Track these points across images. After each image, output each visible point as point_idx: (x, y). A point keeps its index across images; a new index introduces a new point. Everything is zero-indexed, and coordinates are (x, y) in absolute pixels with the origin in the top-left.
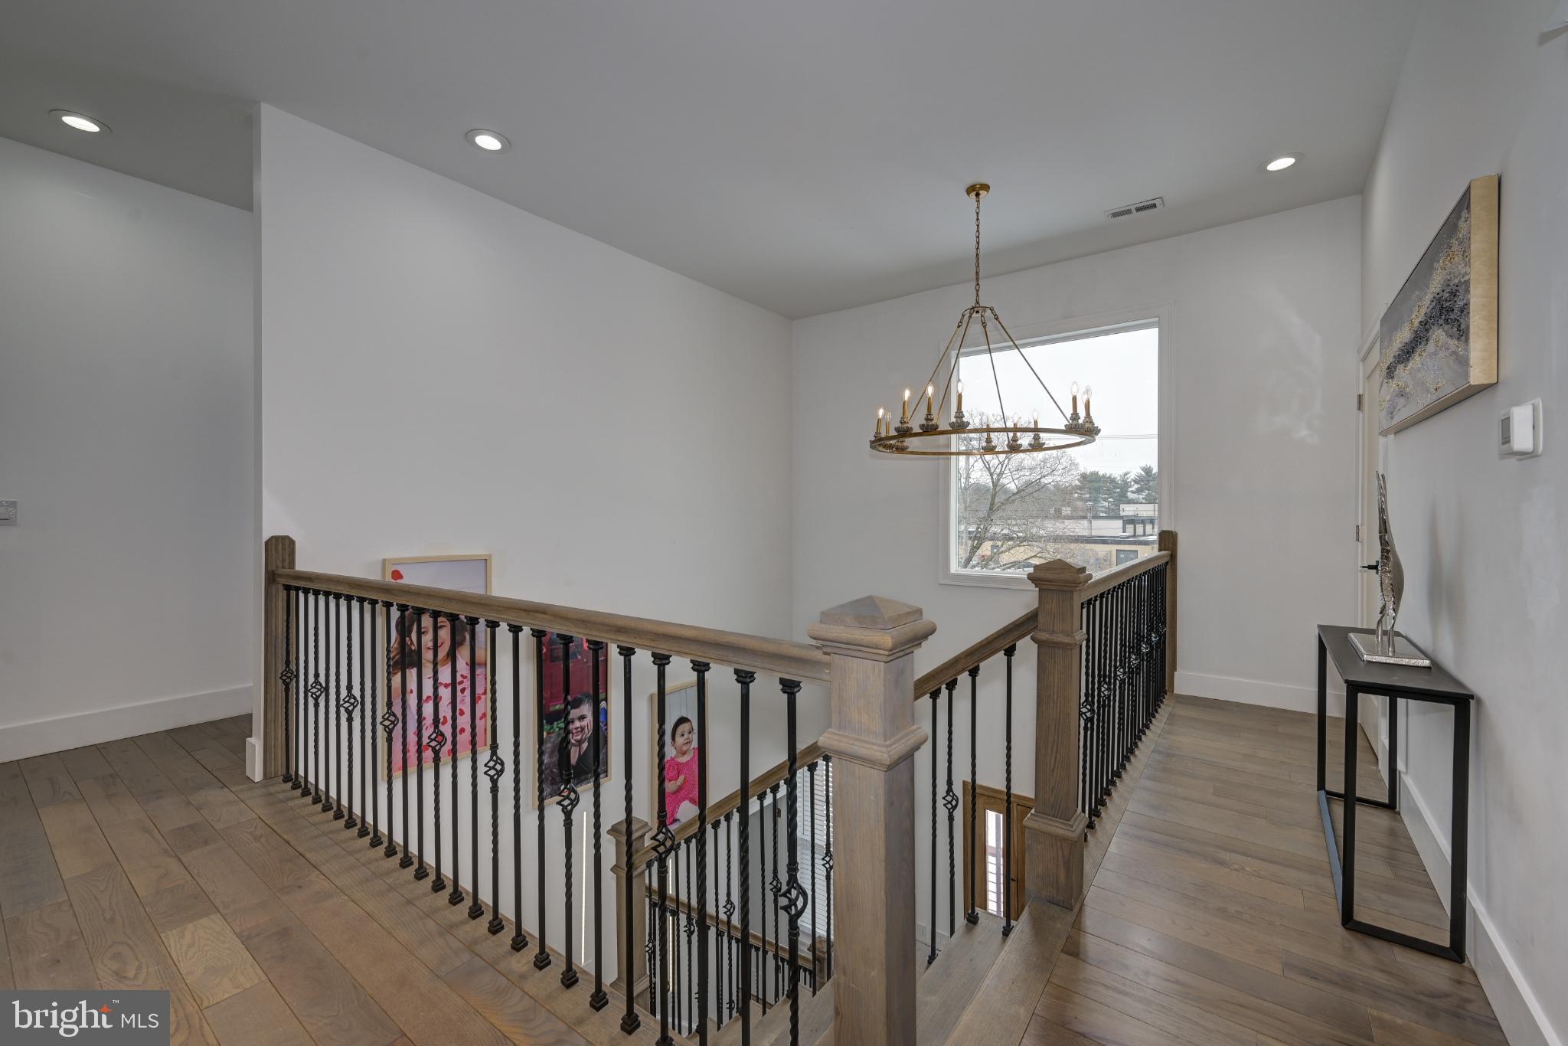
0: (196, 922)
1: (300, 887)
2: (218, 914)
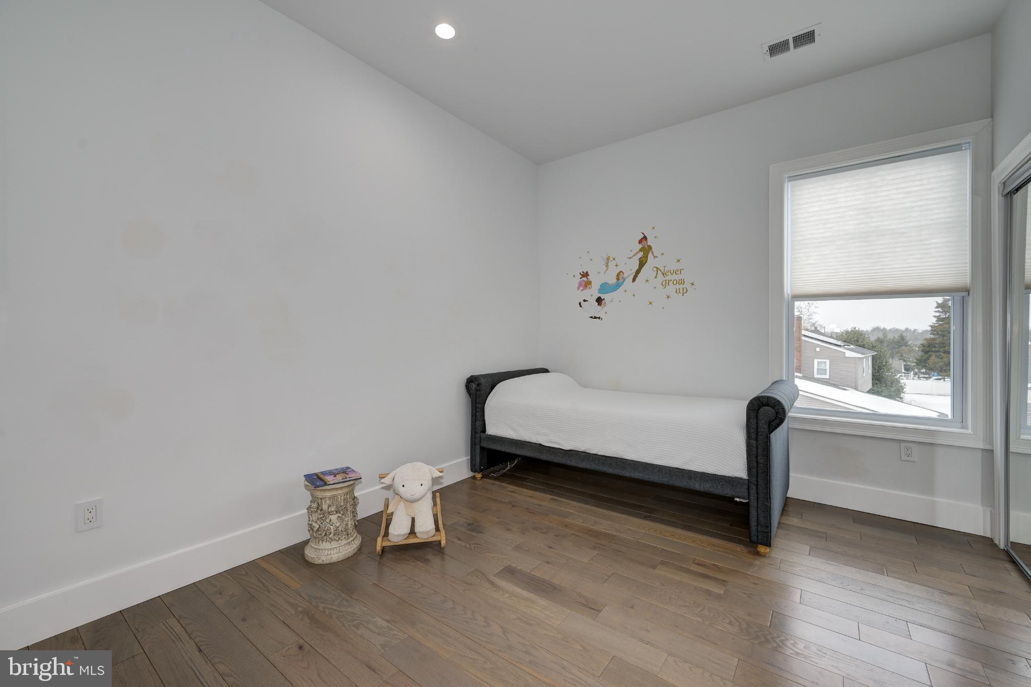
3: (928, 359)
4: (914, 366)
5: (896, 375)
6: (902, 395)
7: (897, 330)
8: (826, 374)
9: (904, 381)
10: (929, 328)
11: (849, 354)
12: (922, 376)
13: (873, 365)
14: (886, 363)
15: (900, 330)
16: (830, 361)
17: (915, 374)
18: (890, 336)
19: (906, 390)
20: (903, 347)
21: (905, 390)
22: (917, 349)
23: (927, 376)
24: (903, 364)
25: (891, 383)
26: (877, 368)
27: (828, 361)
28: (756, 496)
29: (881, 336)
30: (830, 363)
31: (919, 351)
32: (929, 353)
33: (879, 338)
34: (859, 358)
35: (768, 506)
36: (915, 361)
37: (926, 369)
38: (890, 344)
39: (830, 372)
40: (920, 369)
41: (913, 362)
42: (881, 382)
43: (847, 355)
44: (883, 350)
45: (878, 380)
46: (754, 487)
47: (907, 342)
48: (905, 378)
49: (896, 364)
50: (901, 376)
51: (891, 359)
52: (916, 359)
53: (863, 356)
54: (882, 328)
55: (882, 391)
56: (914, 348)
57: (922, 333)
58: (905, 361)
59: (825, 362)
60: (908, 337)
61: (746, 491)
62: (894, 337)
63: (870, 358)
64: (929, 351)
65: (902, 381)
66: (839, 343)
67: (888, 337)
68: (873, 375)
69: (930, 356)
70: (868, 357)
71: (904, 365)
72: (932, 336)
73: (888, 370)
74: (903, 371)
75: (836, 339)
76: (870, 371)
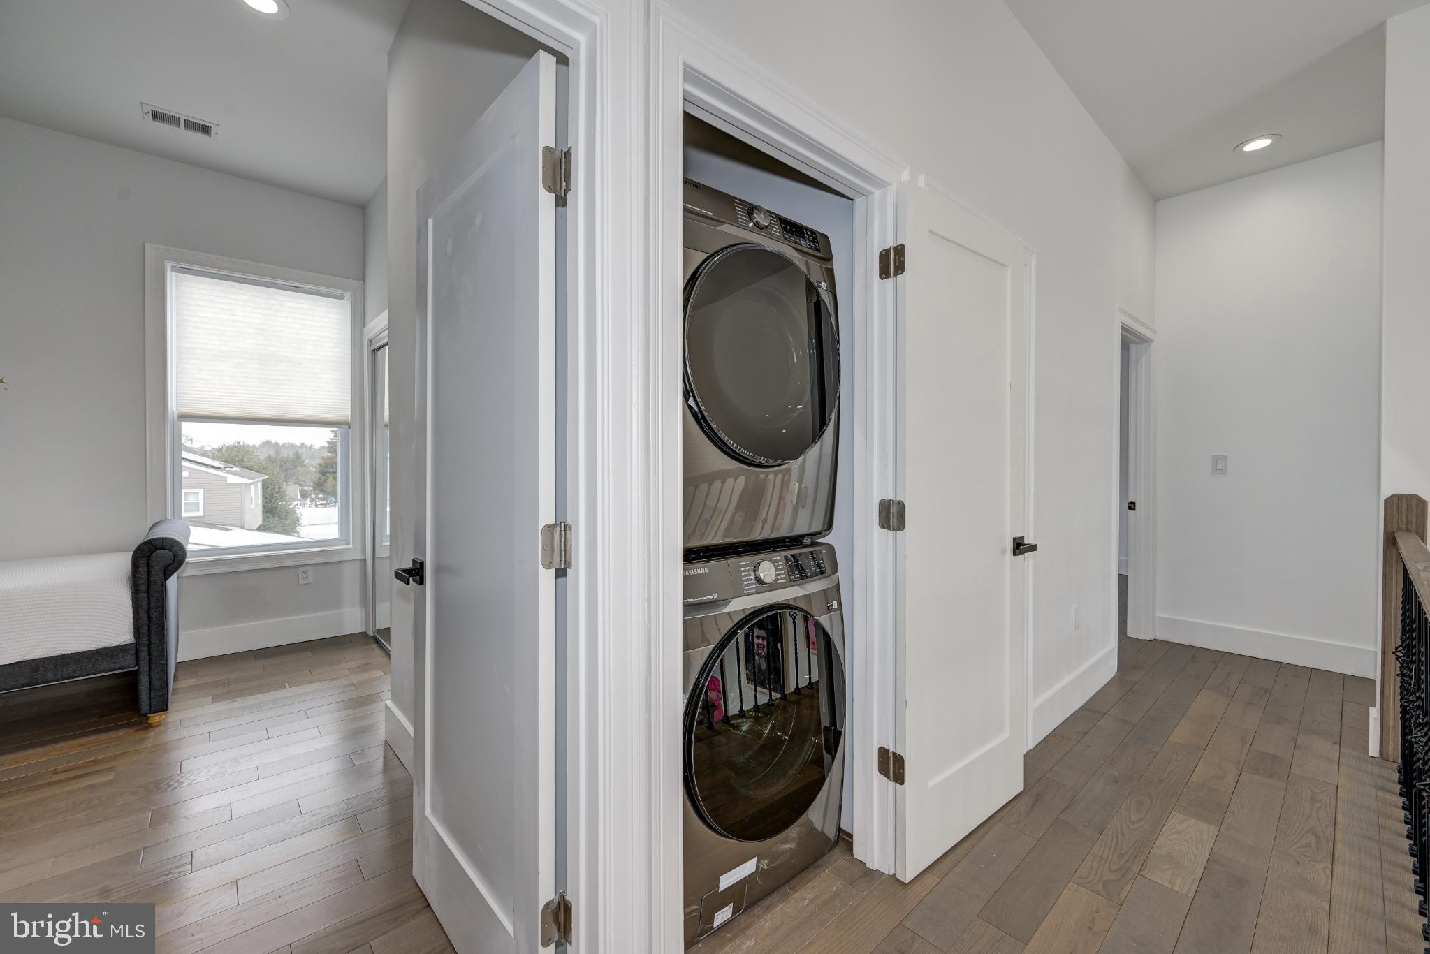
0: (1198, 821)
1: (1298, 863)
2: (1217, 829)
3: (325, 481)
4: (311, 491)
5: (290, 504)
6: (297, 528)
7: (291, 446)
8: (198, 511)
9: (300, 511)
10: (326, 445)
11: (232, 479)
12: (320, 502)
13: (263, 492)
14: (279, 488)
15: (296, 446)
16: (204, 491)
17: (312, 501)
18: (284, 454)
19: (303, 521)
20: (299, 468)
21: (301, 521)
22: (314, 469)
23: (325, 502)
24: (298, 488)
25: (286, 515)
26: (268, 497)
27: (201, 491)
28: (148, 658)
29: (272, 453)
30: (204, 494)
31: (315, 472)
32: (327, 475)
33: (270, 457)
34: (246, 484)
35: (164, 664)
36: (312, 485)
37: (324, 494)
38: (283, 464)
39: (204, 506)
40: (317, 494)
41: (309, 486)
42: (273, 515)
43: (229, 481)
44: (275, 473)
45: (269, 511)
46: (145, 649)
47: (303, 461)
48: (301, 507)
49: (292, 489)
50: (297, 504)
51: (285, 483)
52: (313, 483)
53: (251, 481)
54: (273, 442)
55: (274, 527)
56: (311, 468)
57: (319, 449)
58: (301, 485)
59: (197, 493)
60: (303, 452)
61: (133, 658)
62: (288, 455)
63: (259, 484)
64: (326, 473)
65: (297, 511)
66: (217, 464)
67: (282, 455)
68: (264, 507)
69: (328, 478)
70: (258, 482)
71: (300, 491)
72: (329, 454)
73: (281, 498)
74: (299, 498)
75: (213, 458)
76: (260, 501)
